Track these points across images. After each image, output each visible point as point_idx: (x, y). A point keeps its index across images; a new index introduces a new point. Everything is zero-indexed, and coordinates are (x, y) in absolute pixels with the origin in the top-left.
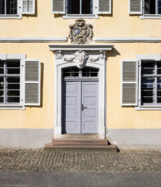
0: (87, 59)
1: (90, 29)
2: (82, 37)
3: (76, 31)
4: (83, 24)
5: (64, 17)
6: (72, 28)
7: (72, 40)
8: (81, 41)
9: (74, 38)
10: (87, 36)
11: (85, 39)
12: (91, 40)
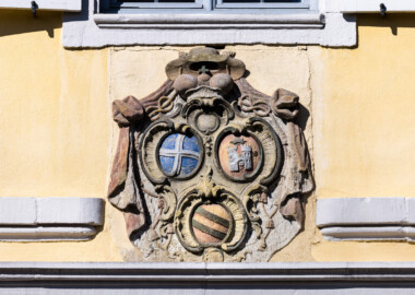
1: (287, 131)
2: (218, 198)
3: (176, 147)
4: (231, 92)
5: (69, 32)
6: (137, 121)
7: (142, 218)
8: (215, 226)
9: (153, 205)
10: (258, 191)
11: (245, 215)
12: (297, 225)
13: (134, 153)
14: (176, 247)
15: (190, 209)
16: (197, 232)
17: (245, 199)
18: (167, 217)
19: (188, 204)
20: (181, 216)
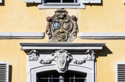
0: (70, 60)
1: (74, 22)
2: (63, 33)
4: (65, 16)
5: (39, 6)
6: (50, 20)
7: (51, 36)
8: (62, 37)
9: (53, 34)
10: (69, 31)
11: (67, 35)
12: (75, 37)
13: (50, 25)
14: (56, 40)
15: (58, 34)
16: (60, 38)
17: (67, 33)
18: (55, 35)
19: (58, 33)
20: (57, 35)
